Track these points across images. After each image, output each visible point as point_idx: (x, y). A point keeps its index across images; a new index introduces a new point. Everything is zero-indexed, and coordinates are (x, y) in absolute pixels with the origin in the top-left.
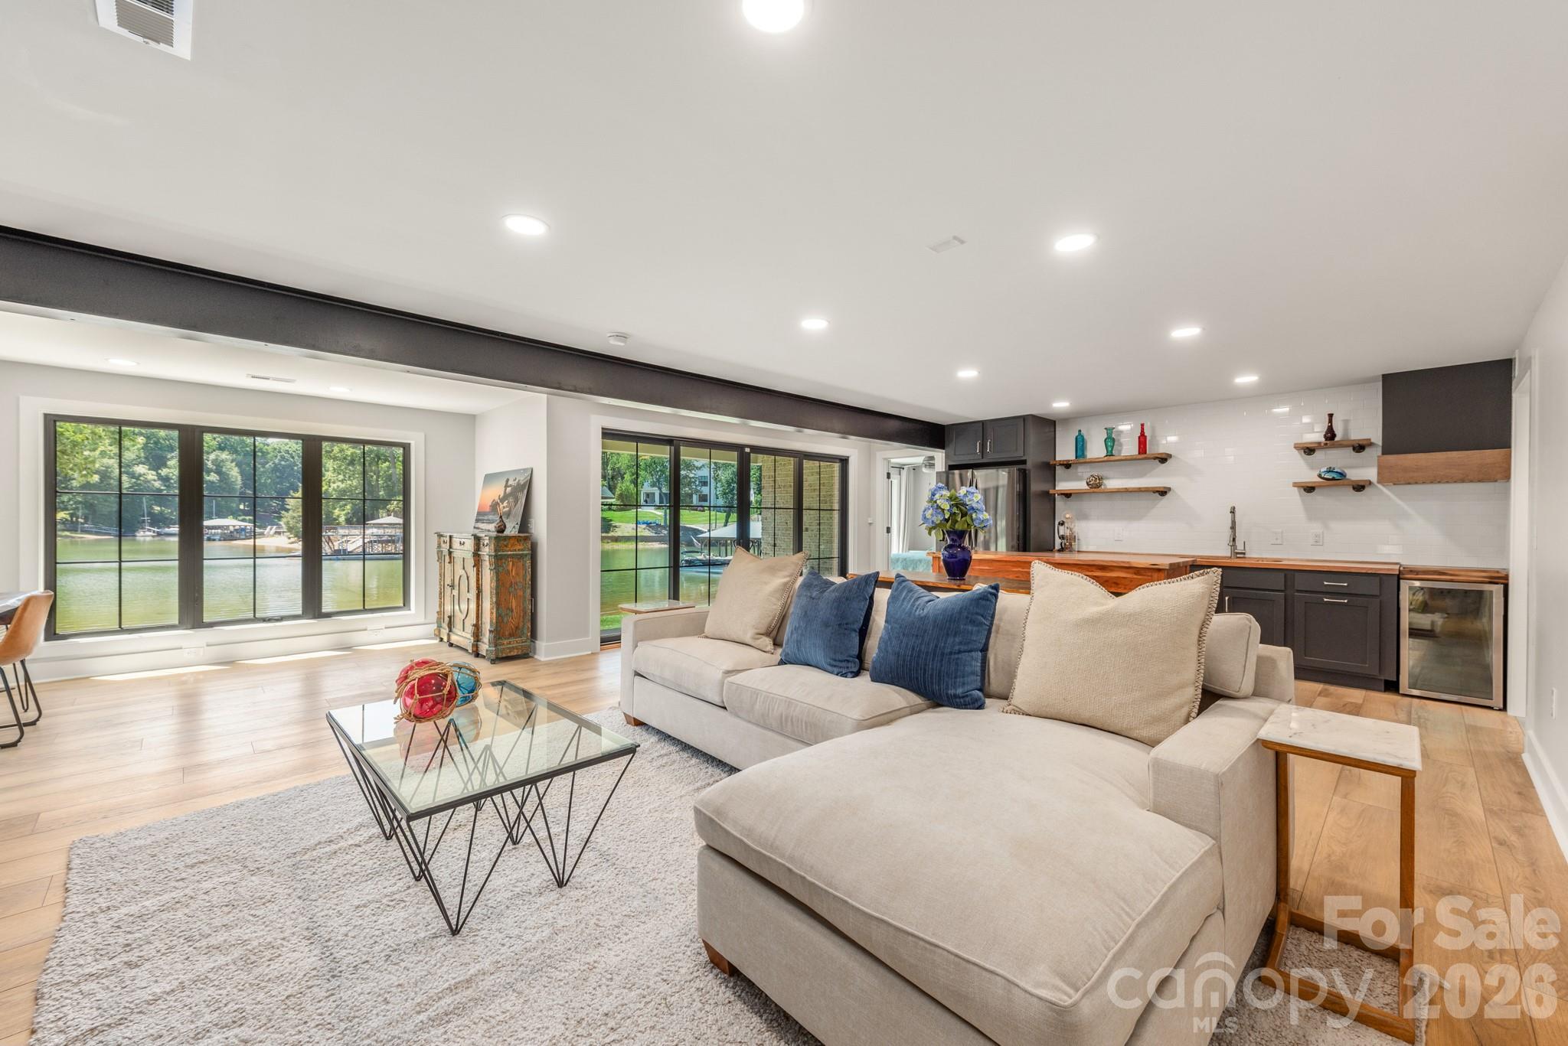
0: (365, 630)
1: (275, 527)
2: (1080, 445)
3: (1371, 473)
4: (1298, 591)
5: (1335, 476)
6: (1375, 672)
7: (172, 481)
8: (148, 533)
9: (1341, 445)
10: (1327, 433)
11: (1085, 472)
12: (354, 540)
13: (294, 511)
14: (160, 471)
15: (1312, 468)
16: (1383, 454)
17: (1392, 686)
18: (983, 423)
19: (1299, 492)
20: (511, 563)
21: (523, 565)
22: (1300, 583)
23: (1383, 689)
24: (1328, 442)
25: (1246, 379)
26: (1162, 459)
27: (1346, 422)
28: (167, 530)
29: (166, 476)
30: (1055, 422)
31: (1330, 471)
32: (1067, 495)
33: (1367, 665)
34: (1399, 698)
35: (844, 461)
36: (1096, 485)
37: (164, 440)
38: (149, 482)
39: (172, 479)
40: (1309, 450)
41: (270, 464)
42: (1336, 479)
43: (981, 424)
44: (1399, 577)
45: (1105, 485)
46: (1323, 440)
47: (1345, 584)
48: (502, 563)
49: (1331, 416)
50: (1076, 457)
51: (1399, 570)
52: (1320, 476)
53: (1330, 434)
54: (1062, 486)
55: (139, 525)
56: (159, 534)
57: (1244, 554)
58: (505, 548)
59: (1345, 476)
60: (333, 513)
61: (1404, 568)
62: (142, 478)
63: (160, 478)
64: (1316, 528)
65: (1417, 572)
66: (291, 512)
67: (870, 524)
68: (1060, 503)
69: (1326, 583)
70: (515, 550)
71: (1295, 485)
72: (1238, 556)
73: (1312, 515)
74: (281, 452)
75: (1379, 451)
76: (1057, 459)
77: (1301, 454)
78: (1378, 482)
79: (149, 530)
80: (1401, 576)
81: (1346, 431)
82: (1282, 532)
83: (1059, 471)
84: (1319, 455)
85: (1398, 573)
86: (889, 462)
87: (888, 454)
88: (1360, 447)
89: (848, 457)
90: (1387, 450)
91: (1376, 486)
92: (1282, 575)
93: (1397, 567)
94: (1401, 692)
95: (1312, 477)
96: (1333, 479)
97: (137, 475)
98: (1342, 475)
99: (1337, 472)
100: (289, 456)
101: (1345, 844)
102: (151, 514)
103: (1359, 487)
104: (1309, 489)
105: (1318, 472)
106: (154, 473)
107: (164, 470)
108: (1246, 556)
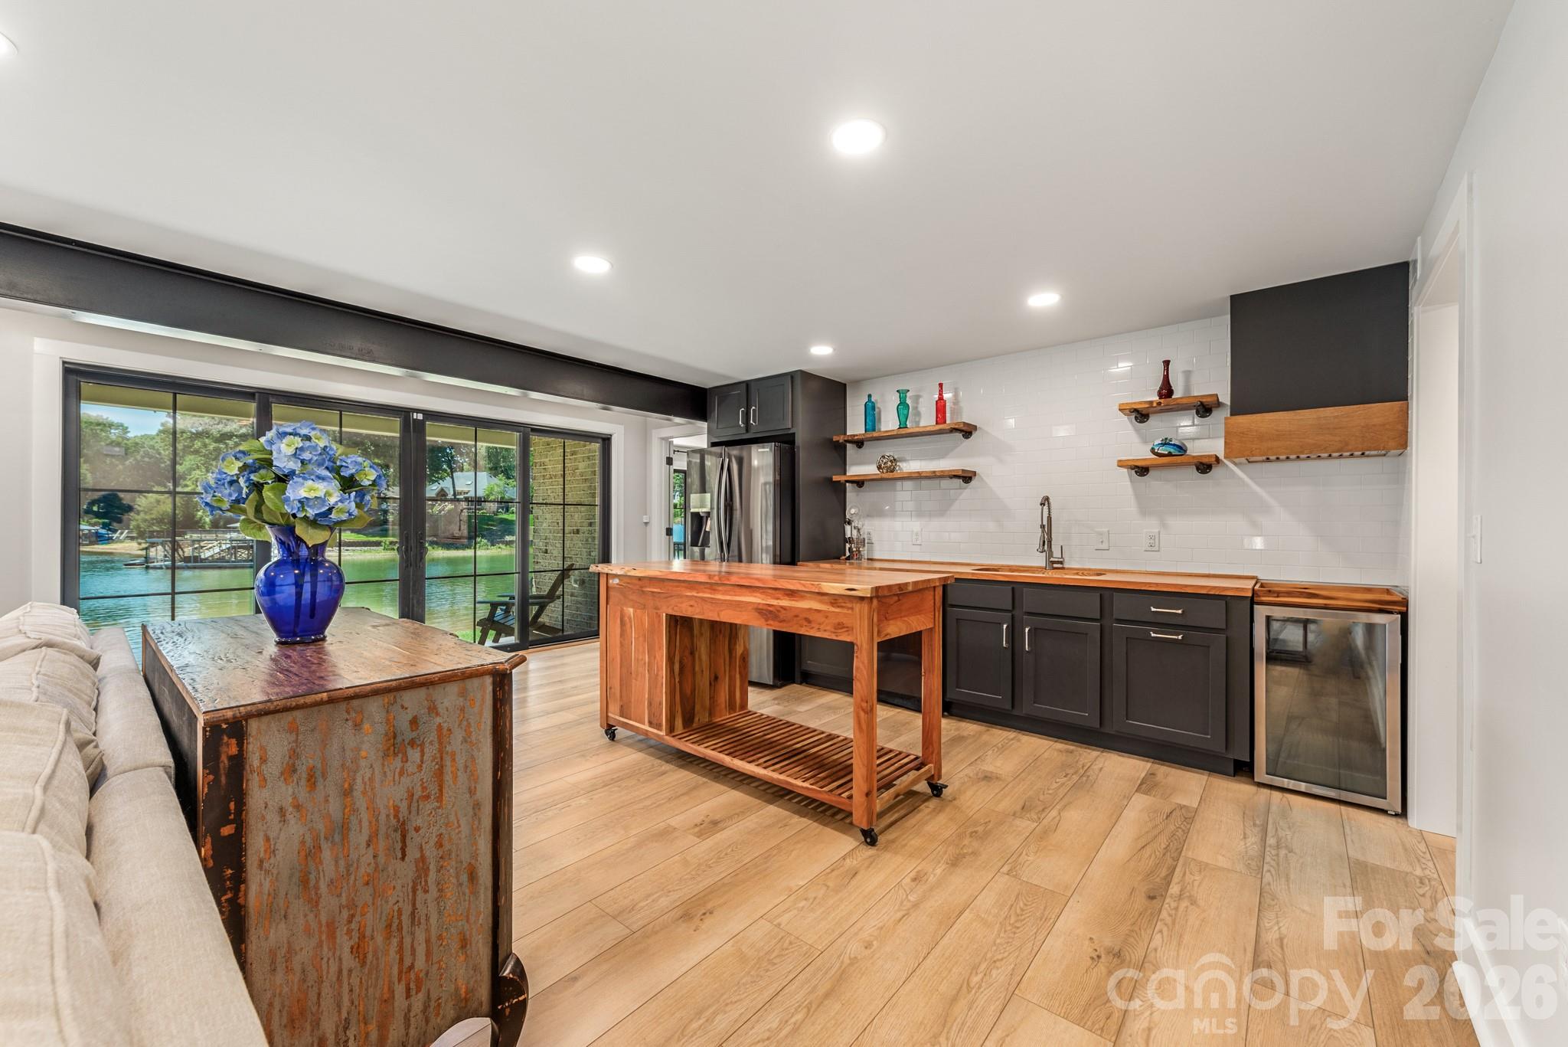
1: (127, 531)
2: (871, 412)
3: (1216, 447)
4: (1119, 621)
5: (1172, 450)
6: (1219, 747)
9: (1181, 407)
10: (1161, 389)
11: (875, 452)
12: (210, 545)
13: (146, 513)
15: (1145, 441)
16: (1232, 415)
17: (1243, 769)
18: (747, 385)
19: (1130, 476)
22: (1121, 607)
23: (1232, 771)
24: (1162, 401)
25: (1044, 300)
26: (966, 432)
27: (1188, 374)
30: (845, 385)
31: (1165, 443)
32: (859, 483)
33: (1209, 737)
34: (1252, 789)
35: (606, 441)
36: (889, 467)
40: (1141, 415)
41: (131, 460)
42: (1174, 455)
43: (744, 385)
44: (1253, 601)
45: (900, 469)
46: (1156, 398)
47: (1180, 612)
49: (1167, 363)
50: (866, 431)
51: (1253, 589)
52: (1153, 451)
53: (1166, 390)
54: (854, 471)
57: (1061, 563)
59: (1185, 451)
60: (196, 515)
61: (1262, 586)
64: (1151, 525)
65: (1278, 594)
66: (142, 515)
67: (646, 523)
68: (851, 492)
69: (1153, 609)
71: (1121, 464)
72: (1055, 565)
73: (1145, 509)
74: (144, 447)
75: (1227, 412)
76: (848, 434)
77: (1131, 422)
78: (1225, 458)
80: (1256, 599)
81: (1187, 387)
82: (1108, 531)
83: (851, 449)
84: (1154, 421)
85: (1250, 595)
86: (671, 443)
87: (666, 432)
88: (1205, 408)
89: (611, 435)
90: (1237, 409)
91: (1223, 462)
92: (1096, 596)
93: (1249, 584)
94: (1256, 780)
95: (1142, 453)
96: (1170, 454)
98: (1182, 449)
99: (1174, 445)
100: (154, 452)
103: (1205, 466)
104: (1142, 470)
105: (1151, 446)
108: (1066, 566)
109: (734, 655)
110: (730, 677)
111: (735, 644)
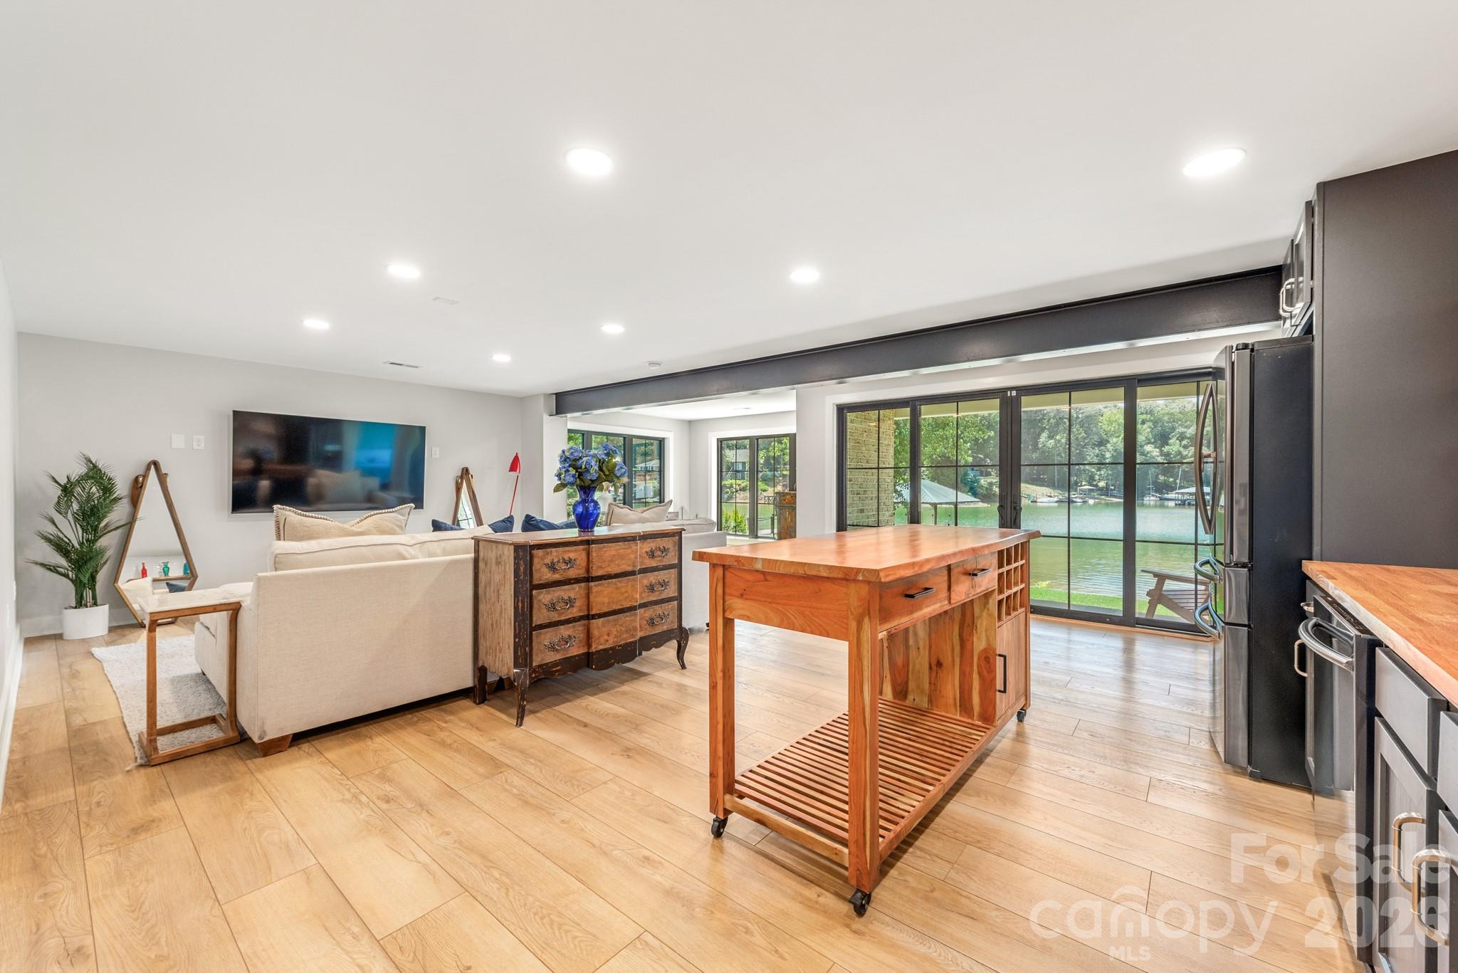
7: (1172, 456)
8: (1152, 498)
14: (1163, 449)
28: (1166, 495)
29: (1168, 452)
37: (1167, 422)
38: (1153, 457)
39: (1171, 454)
48: (783, 512)
55: (1147, 492)
56: (1161, 499)
58: (784, 502)
62: (1149, 455)
63: (1162, 453)
79: (1153, 495)
97: (1146, 453)
101: (250, 813)
102: (1155, 483)
106: (1157, 450)
107: (1166, 447)
109: (969, 647)
110: (962, 674)
111: (971, 634)
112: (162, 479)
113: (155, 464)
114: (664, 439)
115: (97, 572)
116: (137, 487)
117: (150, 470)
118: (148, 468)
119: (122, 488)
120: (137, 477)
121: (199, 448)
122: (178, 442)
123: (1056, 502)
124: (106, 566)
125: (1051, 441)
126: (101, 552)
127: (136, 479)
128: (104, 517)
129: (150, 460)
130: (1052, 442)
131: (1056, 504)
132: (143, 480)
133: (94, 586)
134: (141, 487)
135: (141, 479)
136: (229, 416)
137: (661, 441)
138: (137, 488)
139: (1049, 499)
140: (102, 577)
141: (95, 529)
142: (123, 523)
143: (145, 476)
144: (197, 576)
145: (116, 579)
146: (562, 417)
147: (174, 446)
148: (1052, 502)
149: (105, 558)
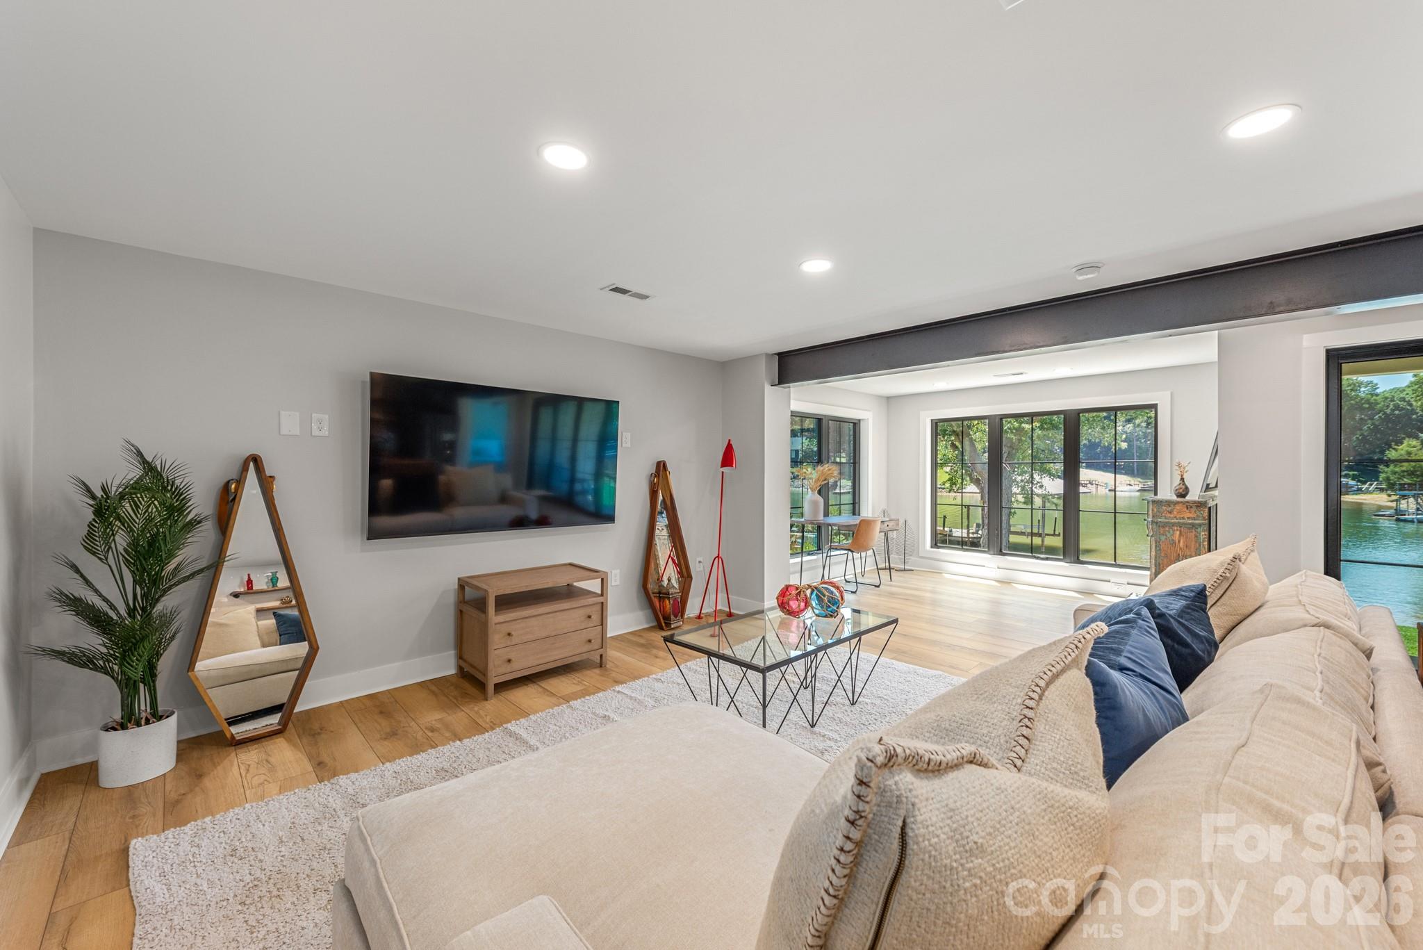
0: (1109, 581)
1: (1376, 483)
20: (1178, 533)
21: (1196, 536)
48: (1164, 531)
58: (1169, 515)
66: (1392, 467)
70: (1183, 518)
74: (1394, 401)
100: (1405, 403)
112: (266, 484)
113: (256, 460)
114: (859, 420)
115: (159, 655)
116: (228, 499)
117: (247, 470)
118: (245, 469)
119: (201, 502)
120: (228, 482)
121: (321, 434)
122: (290, 424)
123: (1138, 491)
124: (174, 644)
125: (1128, 426)
126: (166, 621)
127: (227, 486)
128: (171, 555)
129: (248, 454)
130: (1130, 426)
131: (1138, 494)
132: (237, 489)
133: (154, 682)
134: (234, 499)
135: (233, 486)
136: (363, 382)
137: (855, 424)
138: (228, 502)
139: (1129, 487)
140: (165, 665)
141: (156, 580)
142: (204, 564)
143: (240, 481)
144: (318, 648)
145: (191, 665)
146: (785, 388)
147: (284, 431)
148: (1133, 491)
149: (173, 628)
